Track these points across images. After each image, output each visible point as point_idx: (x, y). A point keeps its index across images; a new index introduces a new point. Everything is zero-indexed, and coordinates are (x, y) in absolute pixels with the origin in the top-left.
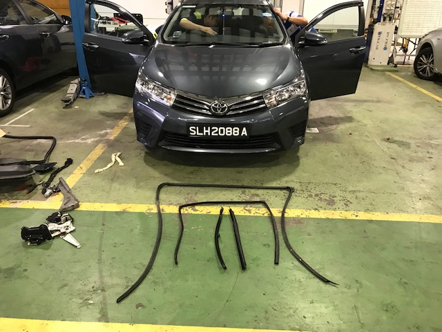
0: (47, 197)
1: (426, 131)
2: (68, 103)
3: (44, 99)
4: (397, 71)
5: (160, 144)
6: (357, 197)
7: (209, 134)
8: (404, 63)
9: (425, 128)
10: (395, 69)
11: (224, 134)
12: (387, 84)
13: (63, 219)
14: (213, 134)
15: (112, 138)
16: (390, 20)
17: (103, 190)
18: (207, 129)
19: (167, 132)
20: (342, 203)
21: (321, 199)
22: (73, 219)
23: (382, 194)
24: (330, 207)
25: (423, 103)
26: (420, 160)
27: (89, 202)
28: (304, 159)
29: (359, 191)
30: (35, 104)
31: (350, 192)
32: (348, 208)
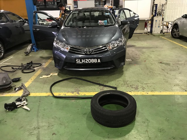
0: (16, 91)
1: (177, 58)
2: (27, 54)
3: (17, 53)
4: (164, 36)
5: (64, 68)
6: (148, 86)
7: (84, 62)
8: (167, 32)
9: (176, 57)
10: (164, 35)
11: (90, 62)
12: (160, 41)
13: (23, 100)
14: (86, 62)
15: (45, 67)
16: (160, 15)
17: (40, 88)
18: (83, 60)
19: (67, 62)
20: (141, 88)
21: (132, 87)
22: (27, 100)
23: (158, 84)
24: (136, 90)
25: (175, 47)
26: (174, 70)
27: (34, 92)
28: (125, 72)
29: (149, 84)
30: (13, 55)
31: (145, 84)
32: (144, 90)
